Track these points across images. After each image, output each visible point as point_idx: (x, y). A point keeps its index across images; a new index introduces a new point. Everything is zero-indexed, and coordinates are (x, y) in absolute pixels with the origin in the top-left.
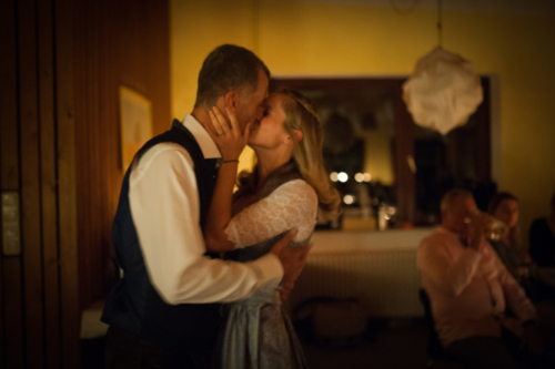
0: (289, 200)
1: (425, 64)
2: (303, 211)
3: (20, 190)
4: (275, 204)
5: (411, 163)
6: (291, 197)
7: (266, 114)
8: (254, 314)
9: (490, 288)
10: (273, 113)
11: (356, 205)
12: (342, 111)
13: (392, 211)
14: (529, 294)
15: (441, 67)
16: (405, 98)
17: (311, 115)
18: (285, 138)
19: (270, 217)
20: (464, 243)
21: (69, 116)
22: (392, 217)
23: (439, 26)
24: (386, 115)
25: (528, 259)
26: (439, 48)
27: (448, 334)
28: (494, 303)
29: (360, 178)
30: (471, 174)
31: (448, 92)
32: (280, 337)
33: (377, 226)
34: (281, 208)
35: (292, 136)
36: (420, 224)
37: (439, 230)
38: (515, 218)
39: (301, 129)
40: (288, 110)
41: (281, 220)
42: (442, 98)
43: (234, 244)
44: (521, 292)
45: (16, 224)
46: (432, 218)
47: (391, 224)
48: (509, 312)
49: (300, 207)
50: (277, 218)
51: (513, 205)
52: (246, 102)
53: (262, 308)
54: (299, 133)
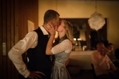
0: (65, 44)
1: (93, 16)
2: (68, 46)
3: (6, 42)
4: (62, 45)
5: (90, 36)
6: (65, 43)
7: (60, 24)
8: (59, 69)
9: (107, 64)
10: (61, 24)
11: (78, 45)
12: (75, 25)
13: (86, 47)
14: (115, 65)
15: (96, 16)
16: (89, 23)
17: (70, 25)
18: (64, 30)
19: (61, 47)
20: (101, 54)
21: (17, 26)
22: (85, 48)
23: (96, 7)
24: (84, 26)
25: (115, 58)
26: (96, 12)
27: (98, 74)
28: (108, 67)
29: (79, 39)
30: (103, 39)
31: (98, 22)
32: (65, 74)
33: (82, 50)
34: (63, 46)
35: (66, 29)
36: (92, 50)
37: (96, 51)
38: (113, 49)
39: (67, 28)
40: (65, 23)
41: (63, 48)
42: (96, 23)
43: (53, 53)
44: (113, 65)
45: (5, 49)
46: (94, 48)
47: (85, 50)
48: (111, 69)
49: (67, 45)
50: (62, 48)
51: (112, 46)
52: (55, 22)
53: (61, 68)
54: (67, 29)
